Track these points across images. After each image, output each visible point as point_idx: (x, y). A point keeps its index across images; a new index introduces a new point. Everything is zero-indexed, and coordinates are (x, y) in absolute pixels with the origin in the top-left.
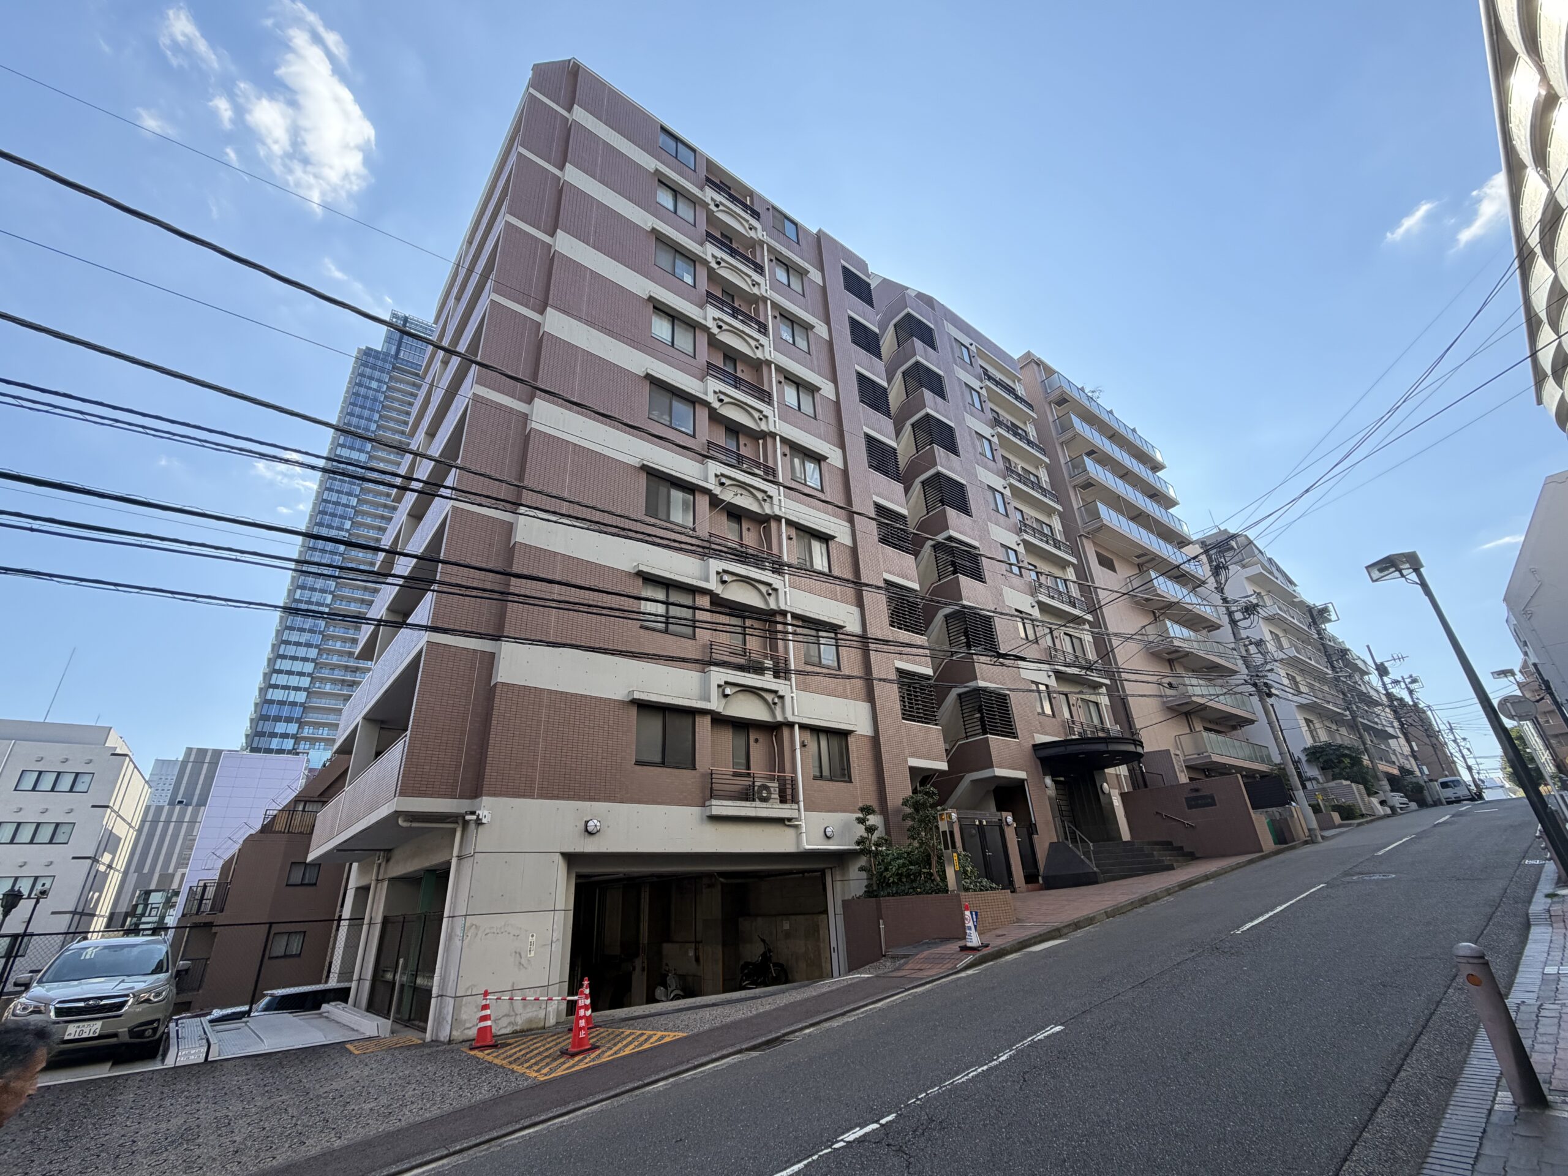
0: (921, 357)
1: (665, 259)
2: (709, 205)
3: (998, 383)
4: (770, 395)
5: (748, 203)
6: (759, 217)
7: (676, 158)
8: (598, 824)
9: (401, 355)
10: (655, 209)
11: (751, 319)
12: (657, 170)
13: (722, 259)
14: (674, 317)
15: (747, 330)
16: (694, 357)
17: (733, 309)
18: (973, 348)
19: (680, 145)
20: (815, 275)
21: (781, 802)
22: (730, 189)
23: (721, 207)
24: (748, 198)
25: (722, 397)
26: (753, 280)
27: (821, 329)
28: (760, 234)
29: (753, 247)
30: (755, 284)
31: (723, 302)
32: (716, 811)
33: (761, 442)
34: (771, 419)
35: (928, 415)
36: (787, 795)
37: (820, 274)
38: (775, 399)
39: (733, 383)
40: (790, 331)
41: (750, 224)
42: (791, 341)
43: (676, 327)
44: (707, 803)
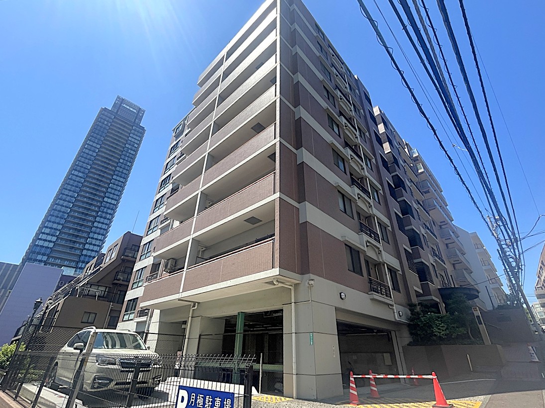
2: (331, 54)
4: (356, 129)
5: (339, 58)
6: (343, 64)
8: (344, 295)
9: (119, 113)
10: (318, 50)
11: (347, 99)
12: (317, 36)
13: (338, 74)
14: (328, 91)
15: (348, 103)
16: (335, 108)
19: (319, 31)
21: (387, 297)
22: (334, 51)
23: (334, 57)
25: (346, 125)
27: (362, 111)
28: (344, 71)
30: (346, 88)
32: (375, 297)
34: (358, 138)
36: (388, 294)
37: (358, 91)
38: (357, 132)
41: (341, 66)
43: (329, 95)
44: (370, 293)
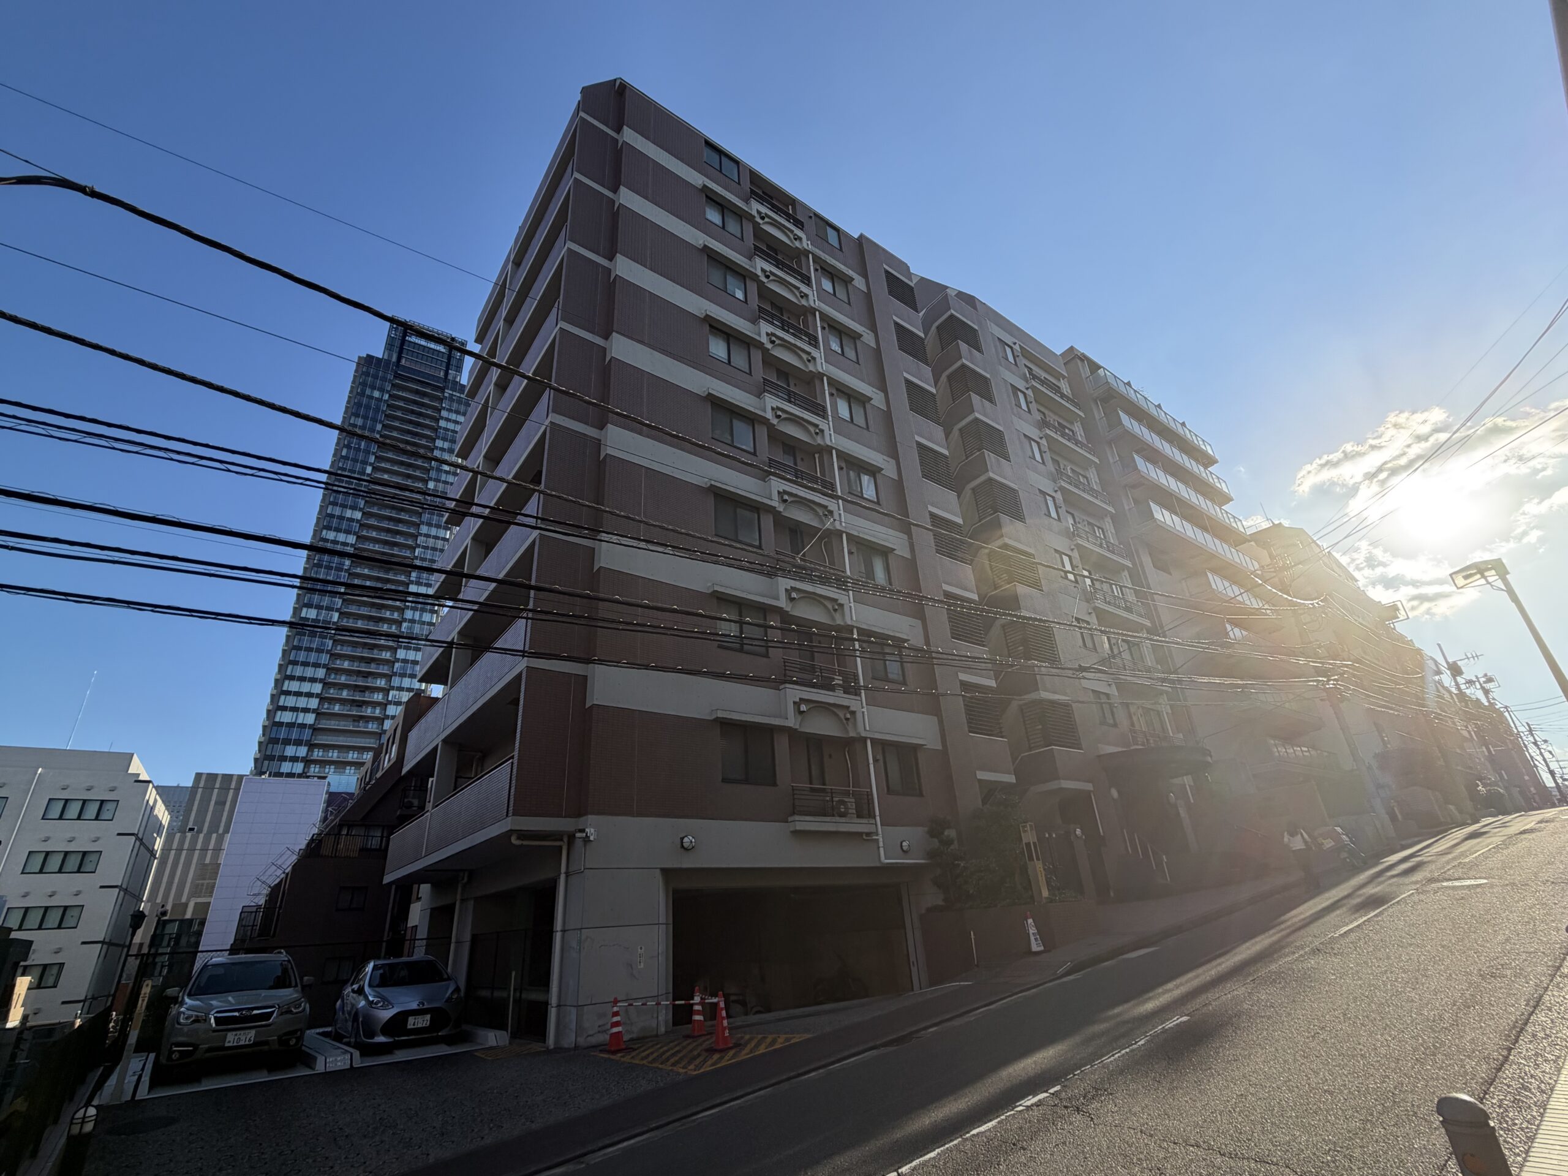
0: (967, 360)
1: (716, 276)
2: (754, 217)
3: (1043, 382)
4: (824, 409)
5: (791, 212)
6: (803, 227)
7: (721, 171)
8: (693, 840)
10: (703, 226)
11: (800, 330)
12: (705, 186)
13: (771, 272)
14: (729, 335)
15: (799, 343)
16: (750, 374)
17: (782, 321)
18: (1017, 347)
19: (723, 158)
20: (859, 282)
21: (859, 817)
22: (772, 198)
23: (767, 220)
24: (790, 207)
25: (779, 413)
26: (801, 292)
27: (868, 338)
28: (806, 244)
29: (798, 257)
30: (805, 296)
31: (773, 316)
32: (799, 826)
33: (817, 456)
34: (827, 433)
35: (976, 419)
36: (864, 811)
37: (864, 280)
38: (830, 414)
39: (786, 397)
40: (838, 340)
41: (796, 235)
42: (840, 352)
43: (731, 345)
44: (790, 819)
